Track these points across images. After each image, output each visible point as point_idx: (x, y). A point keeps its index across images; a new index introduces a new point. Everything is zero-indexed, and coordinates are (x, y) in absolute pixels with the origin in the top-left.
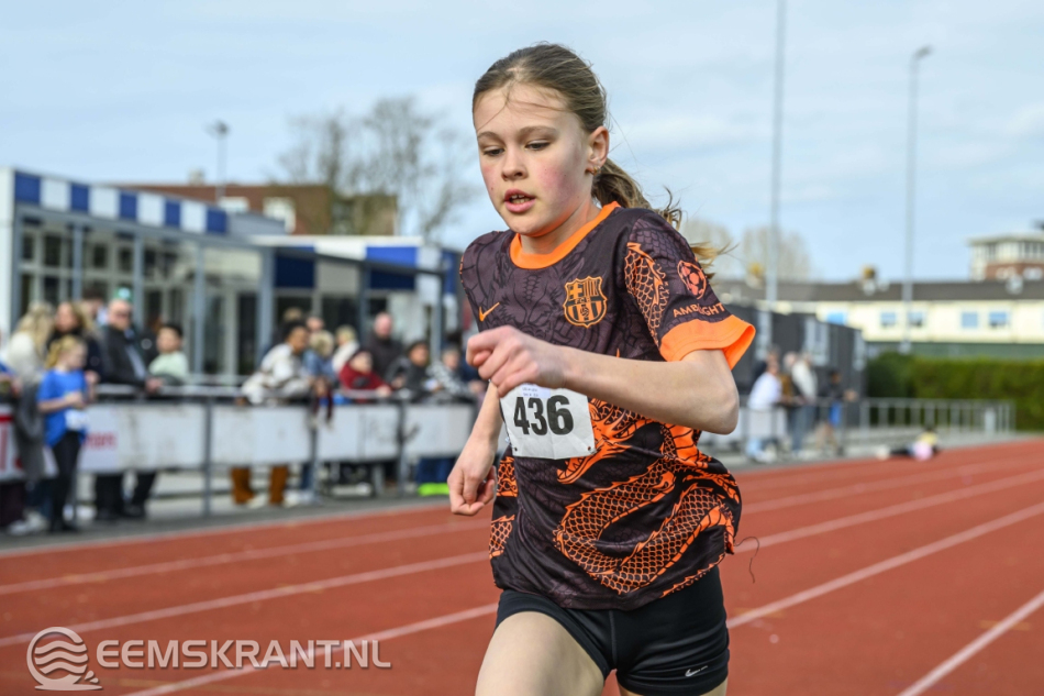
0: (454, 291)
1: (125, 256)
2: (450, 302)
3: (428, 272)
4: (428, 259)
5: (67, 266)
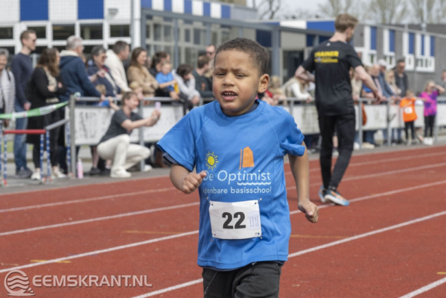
1: (187, 32)
5: (166, 40)
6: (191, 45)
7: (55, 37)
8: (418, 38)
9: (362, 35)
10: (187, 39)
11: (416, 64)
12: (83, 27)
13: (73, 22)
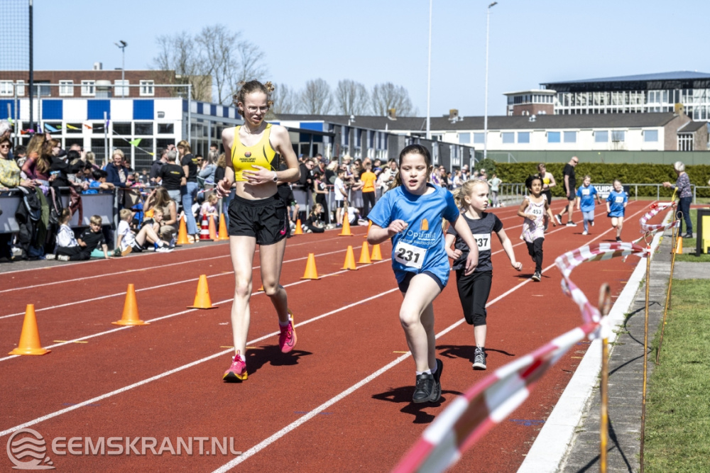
3: (326, 134)
4: (326, 129)
6: (215, 139)
7: (115, 133)
8: (377, 134)
9: (340, 134)
10: (212, 135)
12: (137, 125)
13: (130, 121)
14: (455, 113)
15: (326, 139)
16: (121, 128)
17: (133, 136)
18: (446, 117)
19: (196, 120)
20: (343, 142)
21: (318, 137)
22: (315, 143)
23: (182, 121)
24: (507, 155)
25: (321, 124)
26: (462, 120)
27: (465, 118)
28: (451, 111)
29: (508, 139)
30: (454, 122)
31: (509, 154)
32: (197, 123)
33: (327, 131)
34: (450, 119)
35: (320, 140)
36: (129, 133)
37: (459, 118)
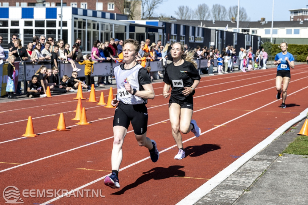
0: (166, 33)
2: (165, 34)
3: (160, 28)
4: (160, 25)
5: (83, 28)
7: (36, 26)
10: (94, 28)
11: (195, 40)
12: (48, 22)
13: (43, 19)
14: (264, 19)
15: (160, 31)
16: (39, 23)
17: (45, 28)
18: (259, 22)
19: (82, 19)
20: (173, 33)
21: (155, 29)
22: (154, 33)
23: (72, 19)
24: (283, 40)
25: (157, 22)
26: (267, 23)
27: (268, 22)
28: (261, 19)
29: (289, 32)
30: (263, 24)
31: (284, 40)
32: (83, 21)
33: (161, 27)
34: (261, 22)
35: (157, 31)
36: (44, 26)
37: (266, 22)
